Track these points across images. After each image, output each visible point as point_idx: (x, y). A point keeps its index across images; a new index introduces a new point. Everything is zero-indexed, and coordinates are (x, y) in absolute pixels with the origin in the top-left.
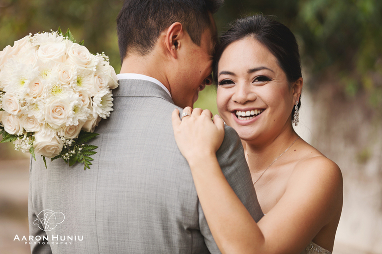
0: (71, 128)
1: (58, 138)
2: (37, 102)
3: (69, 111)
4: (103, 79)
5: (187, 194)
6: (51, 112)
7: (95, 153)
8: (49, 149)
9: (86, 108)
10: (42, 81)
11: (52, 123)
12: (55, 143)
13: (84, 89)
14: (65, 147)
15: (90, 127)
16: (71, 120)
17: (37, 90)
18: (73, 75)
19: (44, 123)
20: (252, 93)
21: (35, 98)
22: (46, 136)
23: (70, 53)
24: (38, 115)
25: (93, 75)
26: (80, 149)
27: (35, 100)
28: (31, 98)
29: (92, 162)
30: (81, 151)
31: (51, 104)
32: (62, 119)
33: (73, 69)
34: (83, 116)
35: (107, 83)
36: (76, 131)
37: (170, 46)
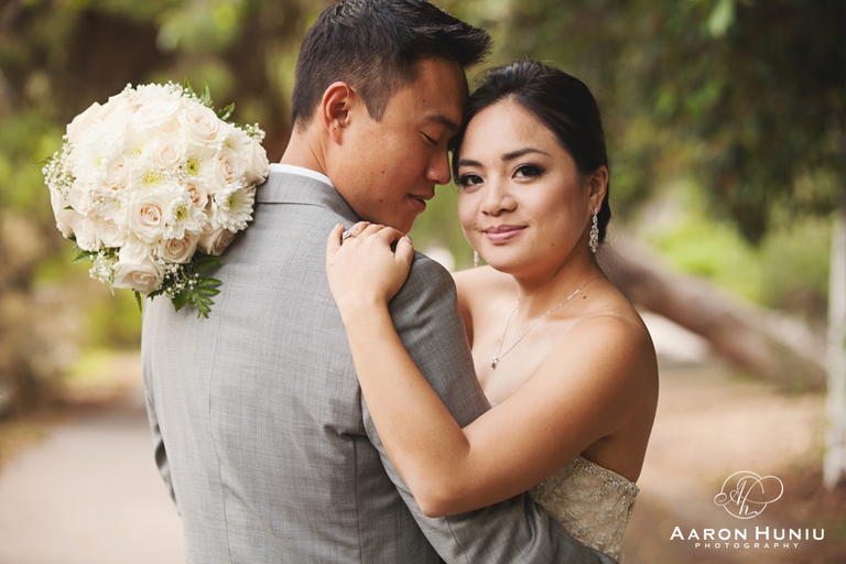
0: (173, 243)
1: (152, 260)
2: (117, 195)
3: (168, 215)
4: (236, 165)
5: (342, 376)
6: (138, 211)
7: (219, 292)
8: (138, 276)
9: (199, 211)
10: (127, 161)
11: (141, 233)
12: (148, 268)
13: (200, 180)
14: (168, 277)
15: (209, 245)
16: (171, 229)
17: (118, 177)
18: (181, 154)
19: (129, 232)
20: (510, 196)
21: (115, 189)
22: (132, 255)
23: (182, 119)
24: (120, 218)
25: (216, 158)
26: (190, 282)
27: (115, 192)
28: (110, 189)
29: (211, 307)
30: (194, 285)
31: (138, 201)
32: (156, 226)
33: (182, 145)
34: (194, 225)
35: (242, 171)
36: (185, 250)
37: (328, 121)
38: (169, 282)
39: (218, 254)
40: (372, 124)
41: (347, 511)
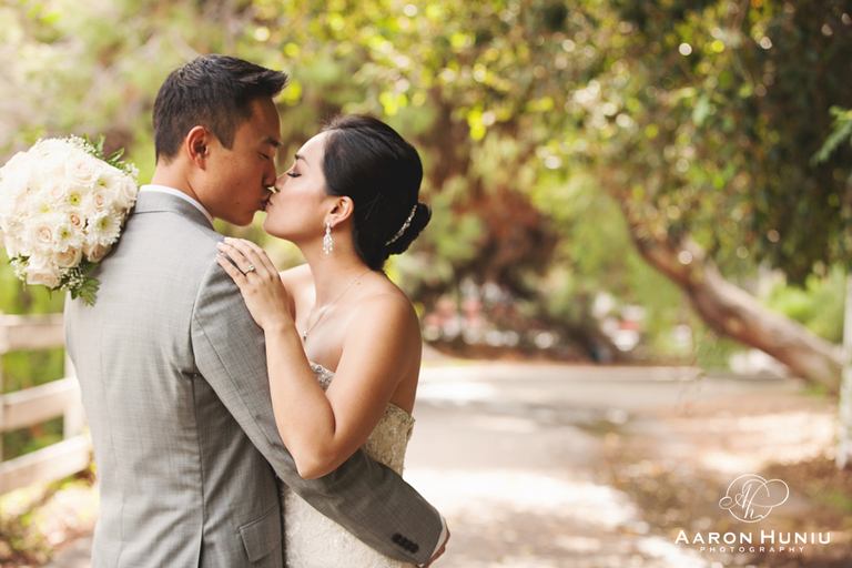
0: (62, 254)
1: (50, 266)
2: (23, 220)
3: (56, 236)
4: (105, 198)
6: (36, 232)
8: (41, 277)
9: (78, 232)
11: (39, 248)
13: (78, 209)
14: (62, 277)
15: (89, 255)
16: (58, 245)
18: (64, 191)
19: (32, 247)
22: (37, 262)
24: (25, 237)
25: (90, 193)
31: (35, 225)
32: (48, 243)
33: (67, 184)
34: (75, 243)
35: (110, 202)
36: (73, 258)
37: (193, 155)
38: (65, 280)
39: (98, 260)
40: (226, 152)
41: (190, 429)
